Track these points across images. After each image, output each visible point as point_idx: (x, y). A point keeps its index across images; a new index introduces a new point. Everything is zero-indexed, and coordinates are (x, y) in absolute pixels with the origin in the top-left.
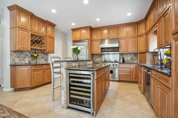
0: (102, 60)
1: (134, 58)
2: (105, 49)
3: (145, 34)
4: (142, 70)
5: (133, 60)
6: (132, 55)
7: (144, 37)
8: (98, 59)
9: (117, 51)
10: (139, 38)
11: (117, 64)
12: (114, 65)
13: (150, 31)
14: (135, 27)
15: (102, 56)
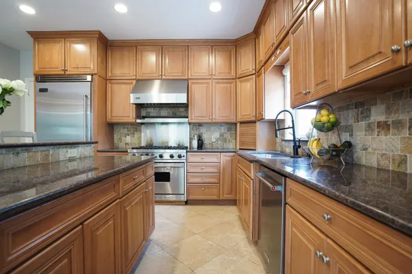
0: (140, 142)
1: (228, 136)
2: (149, 110)
3: (254, 72)
4: (250, 172)
5: (225, 140)
6: (223, 129)
7: (251, 81)
8: (128, 139)
9: (183, 114)
10: (238, 84)
11: (183, 152)
12: (172, 156)
13: (265, 63)
14: (230, 52)
15: (140, 131)
